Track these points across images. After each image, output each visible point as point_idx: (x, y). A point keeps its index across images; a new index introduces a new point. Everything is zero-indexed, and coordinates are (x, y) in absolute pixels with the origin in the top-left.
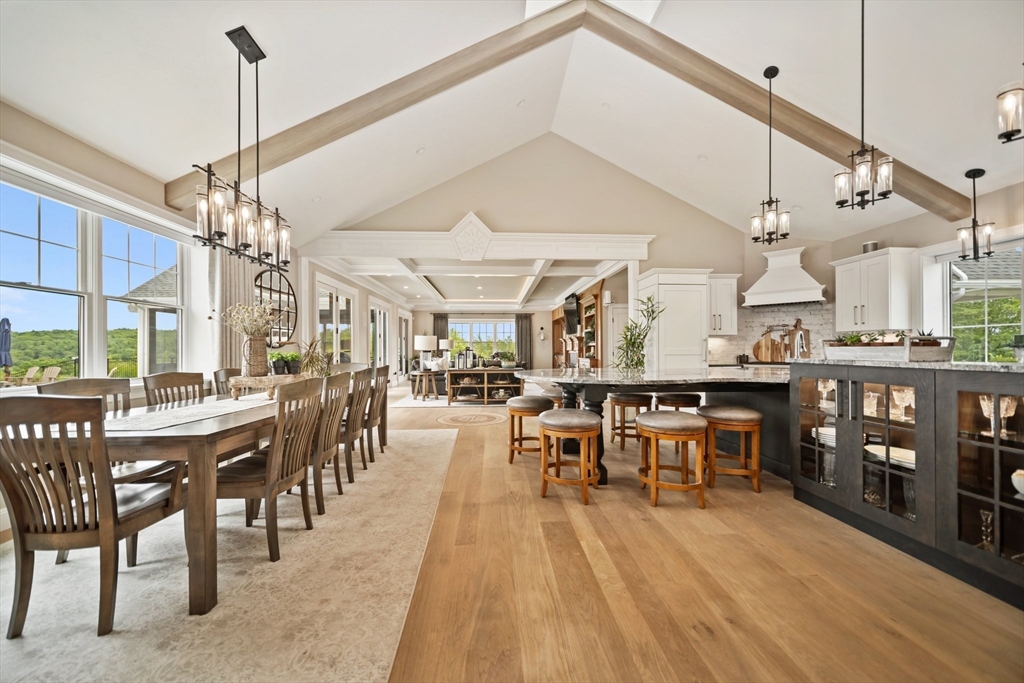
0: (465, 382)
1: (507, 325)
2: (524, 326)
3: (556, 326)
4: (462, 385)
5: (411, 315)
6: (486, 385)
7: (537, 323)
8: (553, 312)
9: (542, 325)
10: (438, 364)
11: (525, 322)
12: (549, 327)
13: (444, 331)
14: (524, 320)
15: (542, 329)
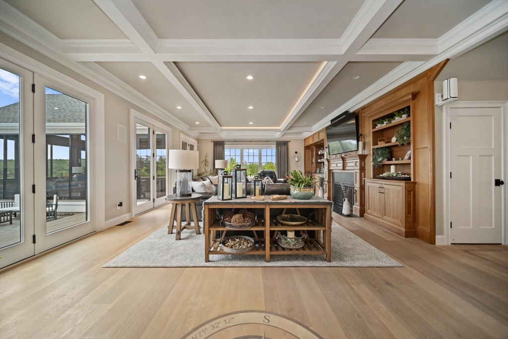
0: (235, 222)
1: (269, 151)
2: (282, 151)
3: (307, 151)
4: (228, 228)
5: (196, 142)
6: (267, 229)
7: (292, 148)
8: (305, 139)
9: (296, 149)
10: (204, 185)
11: (283, 148)
12: (302, 151)
13: (222, 155)
14: (282, 146)
15: (296, 153)
